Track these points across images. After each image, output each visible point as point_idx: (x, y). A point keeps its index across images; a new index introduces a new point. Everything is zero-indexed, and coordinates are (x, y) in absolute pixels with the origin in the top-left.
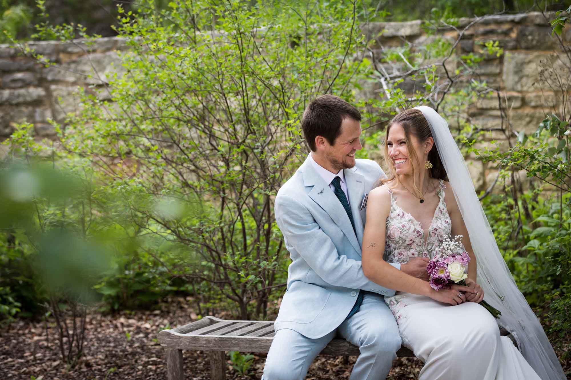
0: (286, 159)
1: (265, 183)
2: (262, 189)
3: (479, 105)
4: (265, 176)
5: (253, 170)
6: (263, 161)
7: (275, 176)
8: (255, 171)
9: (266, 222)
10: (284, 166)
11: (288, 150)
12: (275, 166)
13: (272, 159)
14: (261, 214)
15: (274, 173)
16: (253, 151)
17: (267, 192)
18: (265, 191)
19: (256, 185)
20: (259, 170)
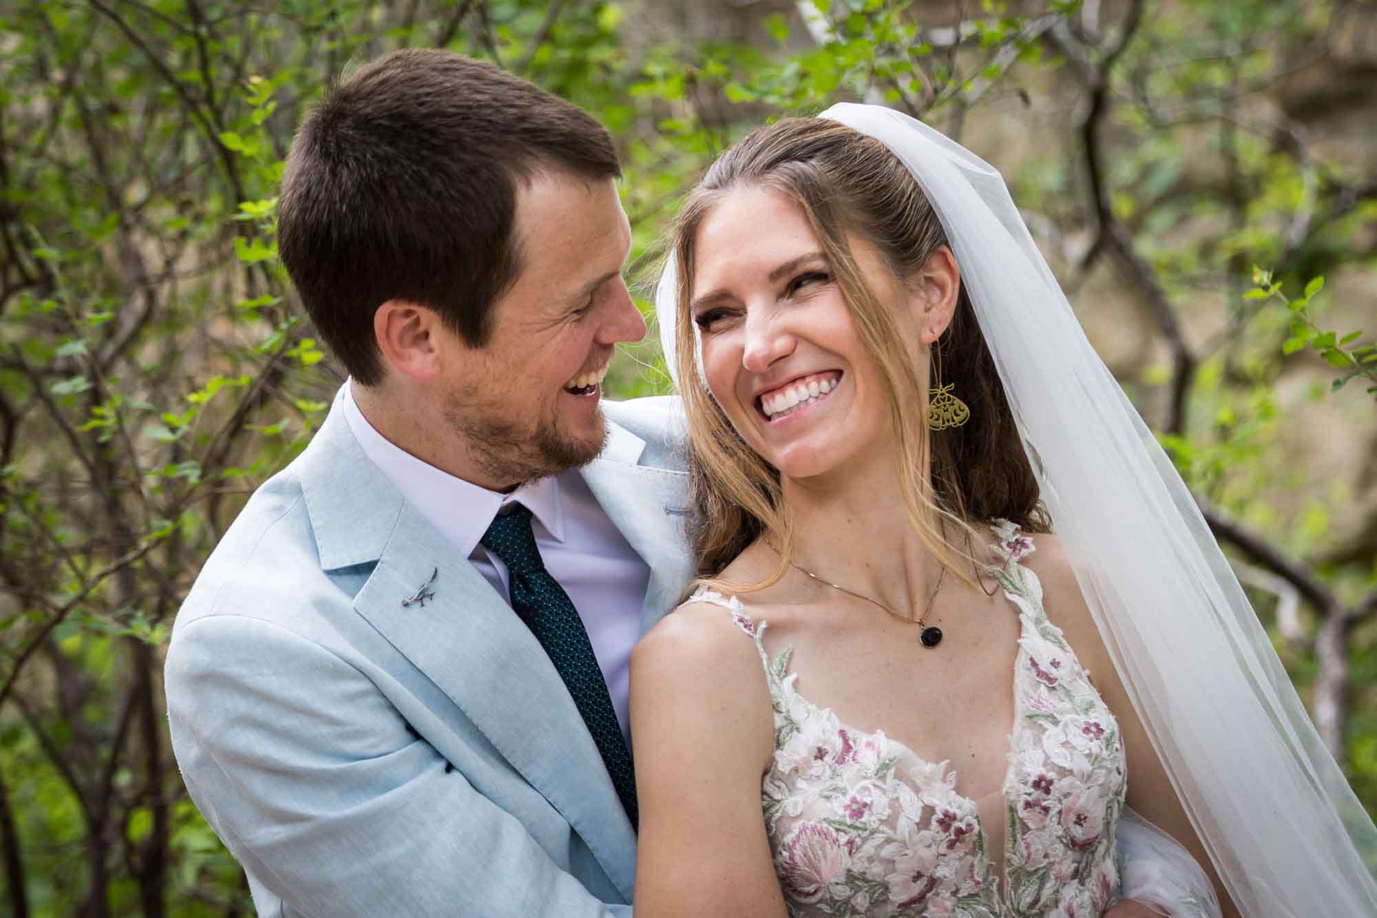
0: (238, 426)
1: (124, 572)
2: (103, 605)
3: (1343, 45)
4: (123, 538)
5: (50, 500)
6: (104, 446)
7: (177, 532)
8: (63, 506)
9: (137, 803)
10: (227, 473)
11: (249, 375)
12: (175, 472)
13: (155, 433)
14: (105, 752)
15: (173, 513)
16: (40, 394)
17: (140, 628)
18: (125, 620)
19: (69, 590)
20: (85, 500)
